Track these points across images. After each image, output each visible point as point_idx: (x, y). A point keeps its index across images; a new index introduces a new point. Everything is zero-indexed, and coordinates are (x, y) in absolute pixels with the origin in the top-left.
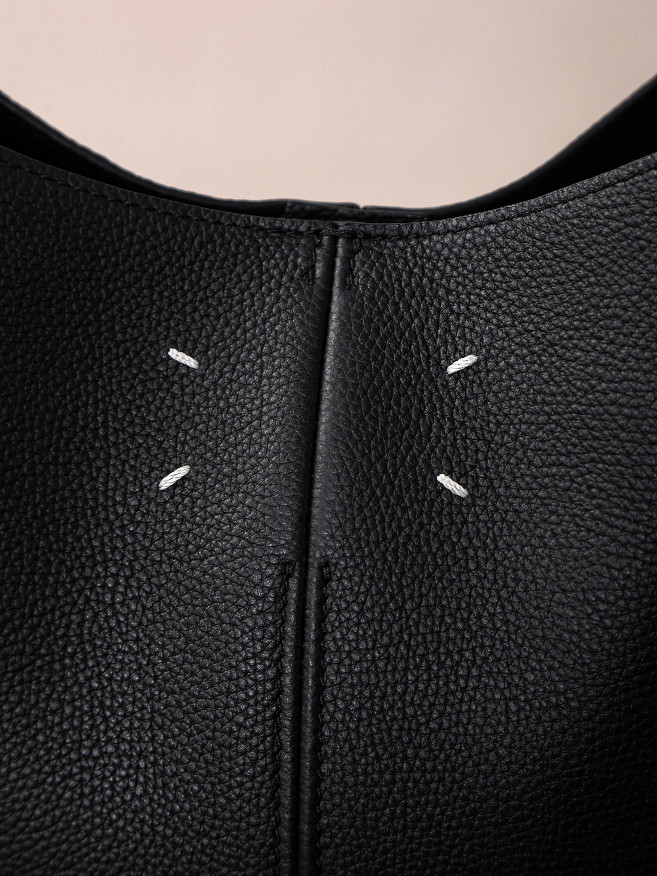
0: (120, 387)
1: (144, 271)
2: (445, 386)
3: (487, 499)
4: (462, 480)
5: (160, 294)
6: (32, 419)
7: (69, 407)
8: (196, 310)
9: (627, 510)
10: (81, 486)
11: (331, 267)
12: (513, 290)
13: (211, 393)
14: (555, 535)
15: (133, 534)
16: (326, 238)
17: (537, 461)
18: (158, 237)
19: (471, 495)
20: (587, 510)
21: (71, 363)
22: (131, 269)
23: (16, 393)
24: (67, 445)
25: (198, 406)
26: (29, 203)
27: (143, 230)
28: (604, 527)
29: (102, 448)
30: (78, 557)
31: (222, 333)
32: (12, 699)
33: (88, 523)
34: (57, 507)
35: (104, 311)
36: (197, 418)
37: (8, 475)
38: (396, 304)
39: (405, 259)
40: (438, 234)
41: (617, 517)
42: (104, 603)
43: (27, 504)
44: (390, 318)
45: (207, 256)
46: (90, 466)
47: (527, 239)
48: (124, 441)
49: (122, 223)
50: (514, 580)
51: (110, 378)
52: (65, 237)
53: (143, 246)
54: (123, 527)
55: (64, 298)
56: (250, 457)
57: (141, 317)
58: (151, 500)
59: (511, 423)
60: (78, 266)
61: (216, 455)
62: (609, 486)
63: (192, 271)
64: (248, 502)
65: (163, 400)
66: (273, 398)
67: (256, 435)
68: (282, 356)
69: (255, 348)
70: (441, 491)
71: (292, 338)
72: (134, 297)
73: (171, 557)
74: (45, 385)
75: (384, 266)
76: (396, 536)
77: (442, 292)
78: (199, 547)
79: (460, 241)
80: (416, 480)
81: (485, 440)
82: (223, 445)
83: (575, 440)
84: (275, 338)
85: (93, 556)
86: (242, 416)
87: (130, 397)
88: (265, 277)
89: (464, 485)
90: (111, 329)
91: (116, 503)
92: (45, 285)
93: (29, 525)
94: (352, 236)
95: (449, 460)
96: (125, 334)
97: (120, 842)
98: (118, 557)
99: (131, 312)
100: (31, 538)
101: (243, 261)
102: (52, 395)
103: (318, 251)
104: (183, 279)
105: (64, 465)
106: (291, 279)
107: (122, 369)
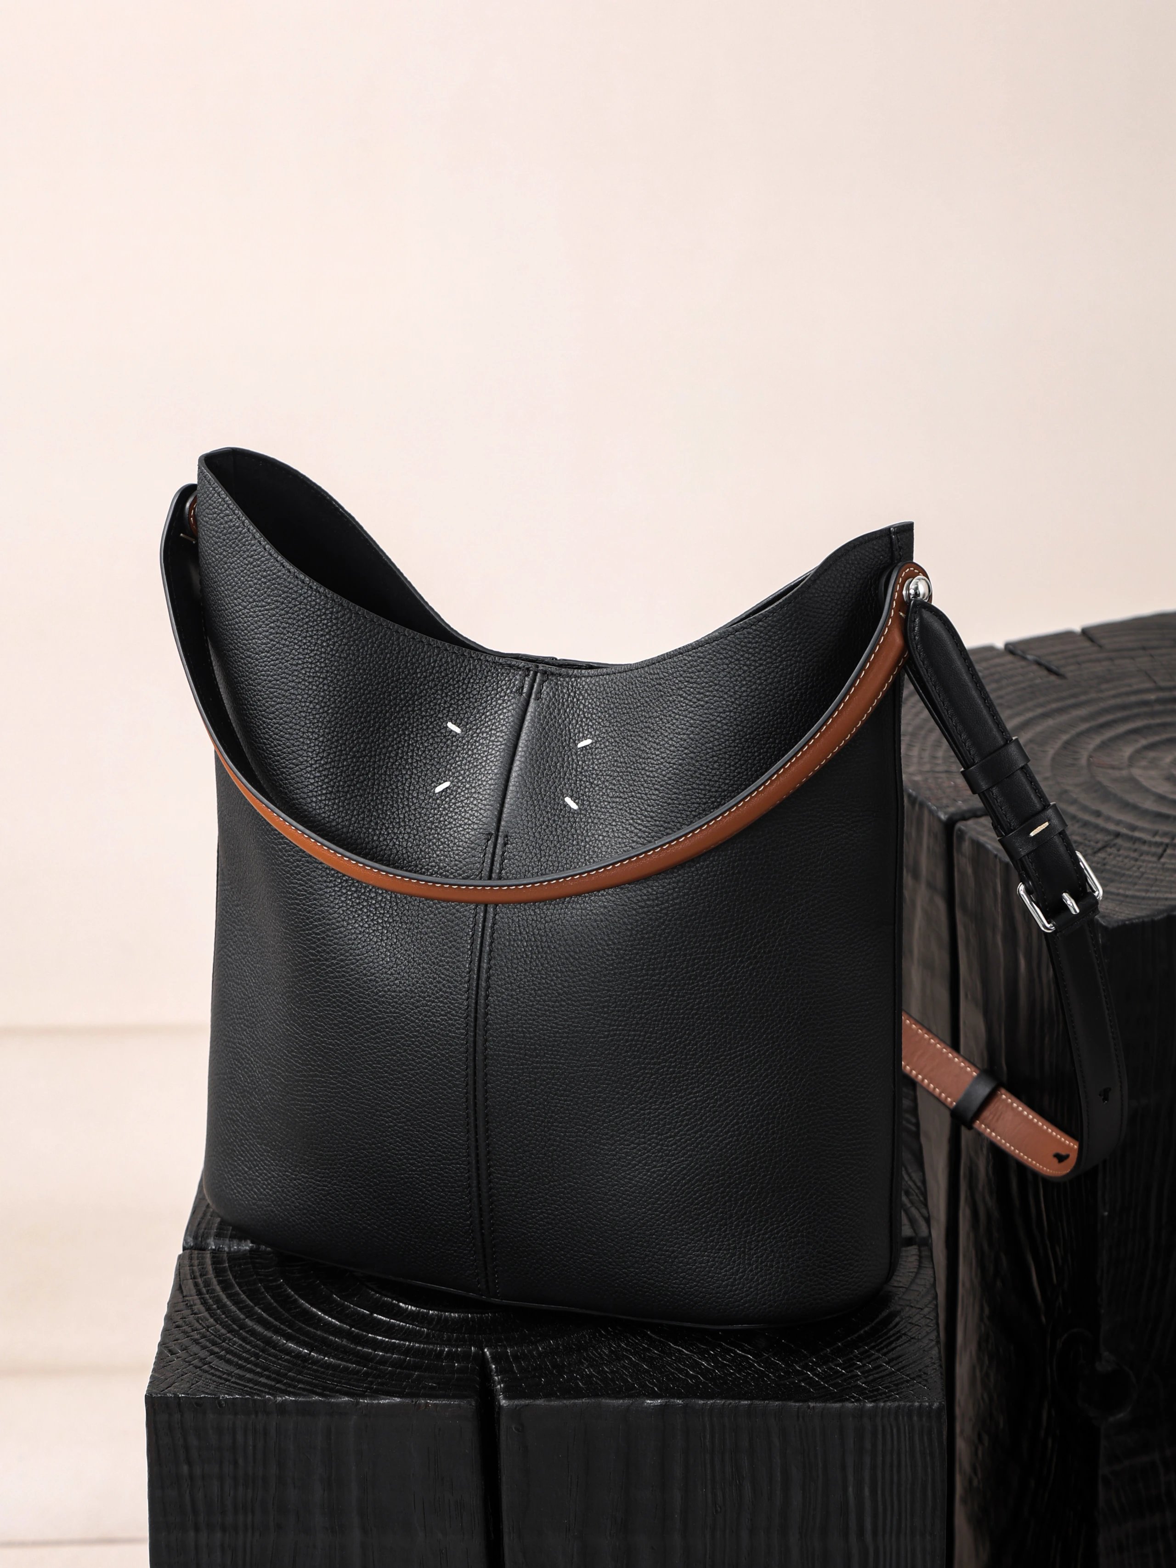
0: (421, 739)
1: (439, 681)
2: (576, 754)
3: (587, 811)
4: (577, 801)
5: (446, 694)
6: (376, 751)
7: (395, 746)
8: (464, 703)
9: (643, 821)
10: (397, 787)
11: (531, 687)
12: (612, 709)
13: (465, 747)
14: (613, 831)
15: (420, 813)
16: (532, 672)
17: (611, 795)
18: (448, 665)
19: (579, 808)
20: (627, 820)
21: (398, 725)
22: (433, 680)
23: (369, 737)
24: (392, 765)
25: (459, 752)
26: (384, 644)
27: (441, 660)
28: (633, 829)
29: (409, 769)
30: (391, 822)
31: (475, 717)
32: (353, 889)
33: (399, 806)
34: (384, 796)
35: (417, 700)
36: (457, 759)
37: (361, 778)
38: (559, 710)
39: (568, 688)
40: (585, 677)
41: (639, 824)
42: (402, 846)
43: (369, 793)
44: (555, 717)
45: (472, 676)
46: (402, 778)
47: (620, 684)
48: (421, 766)
49: (430, 656)
50: (593, 851)
51: (417, 734)
52: (401, 661)
53: (440, 668)
54: (415, 809)
55: (397, 692)
56: (479, 780)
57: (435, 704)
58: (430, 797)
59: (602, 775)
60: (406, 677)
61: (464, 778)
62: (638, 809)
63: (463, 683)
64: (475, 802)
65: (442, 748)
66: (494, 752)
67: (483, 770)
68: (501, 731)
69: (489, 726)
70: (566, 805)
71: (507, 723)
72: (433, 694)
73: (436, 827)
74: (384, 735)
75: (557, 690)
76: (541, 825)
77: (581, 707)
78: (450, 823)
79: (593, 682)
80: (554, 799)
81: (590, 782)
82: (467, 773)
83: (627, 786)
84: (499, 721)
85: (399, 823)
86: (478, 759)
87: (426, 745)
88: (499, 690)
89: (577, 804)
90: (420, 709)
91: (413, 797)
92: (389, 685)
93: (369, 804)
94: (544, 673)
95: (572, 790)
96: (426, 712)
97: (398, 965)
98: (412, 824)
99: (431, 701)
100: (369, 810)
101: (489, 680)
102: (387, 740)
103: (526, 678)
104: (459, 687)
105: (389, 776)
106: (511, 692)
107: (423, 730)
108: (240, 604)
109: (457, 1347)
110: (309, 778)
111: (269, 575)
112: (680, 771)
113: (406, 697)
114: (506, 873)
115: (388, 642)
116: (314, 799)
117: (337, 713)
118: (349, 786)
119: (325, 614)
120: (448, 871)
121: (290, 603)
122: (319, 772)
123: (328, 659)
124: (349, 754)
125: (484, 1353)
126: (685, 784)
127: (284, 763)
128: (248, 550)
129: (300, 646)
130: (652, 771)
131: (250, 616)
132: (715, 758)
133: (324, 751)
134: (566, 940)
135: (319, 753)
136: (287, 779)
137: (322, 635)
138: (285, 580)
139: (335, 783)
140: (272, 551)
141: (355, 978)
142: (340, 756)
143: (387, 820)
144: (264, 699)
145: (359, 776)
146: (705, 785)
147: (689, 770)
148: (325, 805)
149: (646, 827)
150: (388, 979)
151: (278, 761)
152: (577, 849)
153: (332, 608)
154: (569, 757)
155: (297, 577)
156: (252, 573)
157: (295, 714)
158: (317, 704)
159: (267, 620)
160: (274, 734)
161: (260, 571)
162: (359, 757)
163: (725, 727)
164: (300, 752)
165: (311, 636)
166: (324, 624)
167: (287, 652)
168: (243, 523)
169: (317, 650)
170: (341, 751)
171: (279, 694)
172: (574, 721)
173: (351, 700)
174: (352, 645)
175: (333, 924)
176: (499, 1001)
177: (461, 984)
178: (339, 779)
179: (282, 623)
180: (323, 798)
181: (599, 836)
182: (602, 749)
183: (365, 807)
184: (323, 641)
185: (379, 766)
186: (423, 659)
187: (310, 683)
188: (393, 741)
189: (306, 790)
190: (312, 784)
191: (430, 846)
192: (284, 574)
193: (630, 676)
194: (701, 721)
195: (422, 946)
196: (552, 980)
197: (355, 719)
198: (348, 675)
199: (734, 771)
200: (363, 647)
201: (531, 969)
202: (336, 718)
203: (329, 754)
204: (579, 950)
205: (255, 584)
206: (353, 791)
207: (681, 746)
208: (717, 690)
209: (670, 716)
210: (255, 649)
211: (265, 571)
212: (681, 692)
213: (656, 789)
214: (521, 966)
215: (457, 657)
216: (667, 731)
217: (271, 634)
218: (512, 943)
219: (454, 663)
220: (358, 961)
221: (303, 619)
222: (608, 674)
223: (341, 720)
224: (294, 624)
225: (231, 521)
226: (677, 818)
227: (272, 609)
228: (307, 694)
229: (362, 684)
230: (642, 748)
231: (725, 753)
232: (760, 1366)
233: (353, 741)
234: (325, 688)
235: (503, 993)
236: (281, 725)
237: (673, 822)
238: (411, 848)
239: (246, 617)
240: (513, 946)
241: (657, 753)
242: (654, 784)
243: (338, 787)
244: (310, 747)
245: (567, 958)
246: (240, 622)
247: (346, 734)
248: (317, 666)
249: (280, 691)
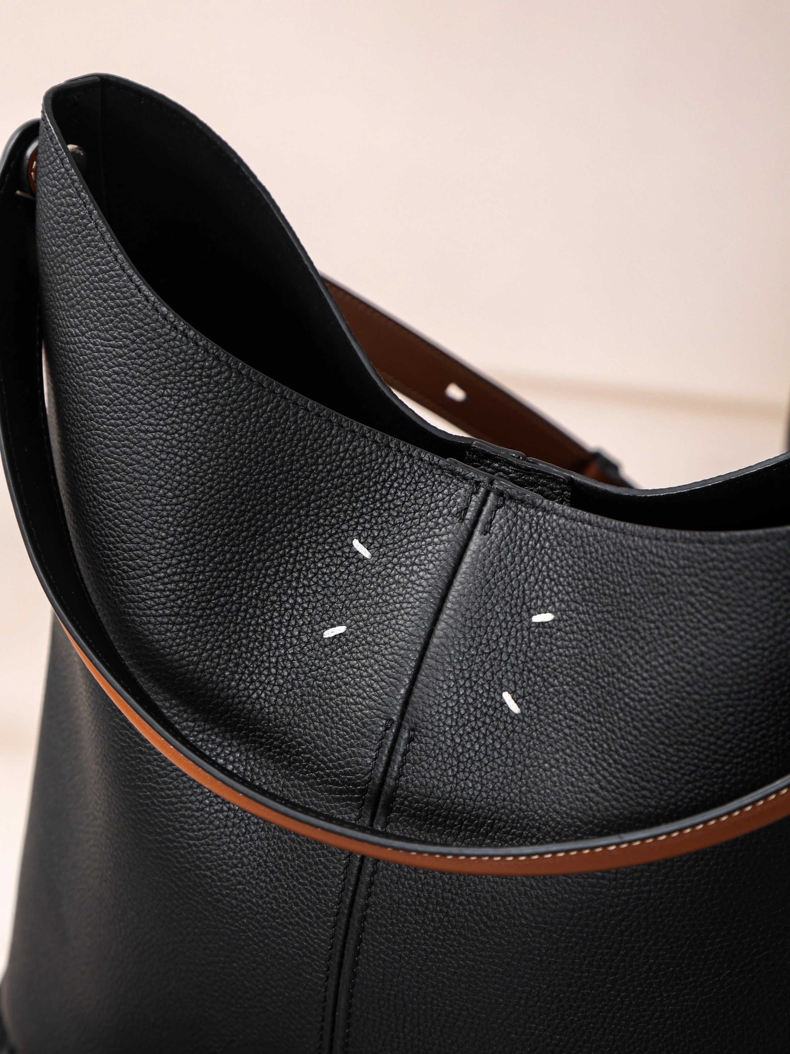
0: (314, 557)
1: (349, 480)
2: (528, 629)
3: (532, 720)
4: (520, 701)
5: (357, 498)
6: (247, 564)
7: (275, 562)
8: (380, 515)
9: (610, 766)
10: (271, 618)
11: (479, 512)
12: (588, 579)
13: (374, 579)
14: (565, 763)
15: (299, 661)
16: (482, 489)
17: (570, 707)
18: (364, 458)
19: (522, 713)
20: (588, 755)
21: (283, 532)
22: (340, 476)
23: (238, 545)
24: (268, 587)
25: (364, 585)
26: (275, 419)
27: (354, 450)
28: (595, 771)
29: (291, 595)
30: (258, 666)
31: (394, 538)
33: (271, 645)
34: (251, 628)
35: (313, 501)
36: (361, 594)
37: (222, 599)
38: (513, 557)
39: (531, 524)
40: (557, 515)
41: (604, 769)
42: (269, 702)
43: (230, 622)
44: (506, 567)
45: (397, 478)
46: (281, 606)
47: (606, 548)
48: (309, 594)
49: (340, 443)
50: (533, 783)
51: (308, 549)
52: (296, 446)
53: (352, 461)
54: (293, 654)
55: (287, 487)
56: (386, 636)
57: (340, 511)
58: (316, 641)
59: (561, 673)
60: (301, 468)
61: (366, 625)
62: (605, 745)
63: (383, 487)
64: (376, 667)
65: (342, 573)
66: (411, 600)
67: (394, 621)
68: (427, 570)
69: (411, 557)
70: (503, 704)
71: (437, 559)
72: (338, 496)
73: (319, 686)
74: (261, 543)
75: (515, 524)
76: (464, 725)
77: (546, 559)
78: (339, 686)
79: (568, 527)
80: (488, 691)
81: (542, 678)
82: (372, 620)
83: (595, 704)
84: (426, 555)
85: (268, 669)
86: (389, 604)
87: (320, 565)
88: (432, 505)
89: (520, 705)
90: (317, 515)
91: (293, 636)
92: (275, 476)
93: (229, 637)
94: (500, 494)
95: (515, 683)
96: (325, 520)
97: (243, 865)
98: (286, 673)
99: (334, 506)
100: (229, 645)
101: (421, 489)
102: (265, 551)
103: (474, 497)
104: (376, 491)
105: (263, 601)
106: (450, 512)
107: (318, 544)
108: (77, 326)
110: (148, 590)
111: (119, 298)
112: (675, 713)
113: (298, 495)
114: (407, 782)
115: (280, 418)
116: (153, 620)
117: (196, 507)
118: (204, 609)
119: (192, 367)
120: (326, 755)
121: (144, 343)
122: (163, 584)
123: (192, 431)
124: (208, 565)
126: (680, 735)
127: (117, 562)
128: (94, 254)
129: (153, 407)
130: (633, 700)
131: (89, 348)
132: (731, 710)
133: (173, 556)
134: (477, 898)
135: (165, 558)
136: (119, 585)
137: (185, 397)
138: (140, 310)
139: (184, 602)
140: (126, 265)
141: (185, 867)
142: (195, 566)
143: (253, 663)
144: (97, 467)
145: (219, 596)
146: (710, 744)
147: (688, 717)
148: (167, 631)
149: (615, 777)
150: (228, 880)
151: (108, 556)
152: (511, 772)
153: (204, 361)
155: (157, 310)
156: (96, 289)
157: (137, 500)
158: (169, 490)
159: (110, 359)
160: (107, 519)
161: (108, 289)
162: (222, 571)
163: (752, 669)
164: (140, 553)
165: (169, 395)
166: (189, 382)
167: (133, 412)
168: (90, 213)
169: (177, 416)
170: (197, 559)
171: (118, 467)
172: (532, 579)
173: (218, 491)
174: (228, 417)
175: (162, 789)
176: (374, 952)
177: (325, 916)
178: (190, 597)
179: (130, 369)
180: (166, 620)
181: (545, 762)
182: (567, 633)
183: (223, 640)
184: (186, 406)
185: (250, 586)
186: (329, 445)
187: (162, 460)
188: (272, 554)
189: (142, 605)
190: (151, 599)
191: (307, 711)
192: (139, 302)
193: (621, 542)
194: (717, 652)
195: (279, 848)
196: (452, 945)
197: (222, 518)
198: (218, 457)
199: (757, 732)
200: (243, 421)
201: (424, 922)
202: (194, 514)
203: (180, 562)
204: (496, 918)
205: (99, 305)
206: (209, 616)
207: (682, 678)
208: (749, 614)
209: (671, 628)
210: (91, 396)
211: (113, 290)
212: (693, 600)
213: (635, 728)
214: (411, 915)
215: (379, 448)
216: (663, 649)
217: (115, 381)
218: (403, 880)
219: (374, 456)
220: (190, 846)
221: (160, 369)
223: (202, 517)
224: (147, 375)
225: (74, 205)
226: (662, 778)
227: (119, 347)
228: (156, 474)
229: (236, 472)
230: (624, 657)
231: (748, 705)
233: (215, 548)
234: (183, 469)
235: (382, 944)
236: (117, 509)
237: (655, 782)
238: (281, 706)
239: (83, 347)
240: (403, 885)
241: (645, 675)
242: (633, 719)
243: (188, 608)
244: (154, 548)
245: (476, 923)
246: (76, 352)
247: (207, 537)
248: (174, 438)
249: (119, 463)
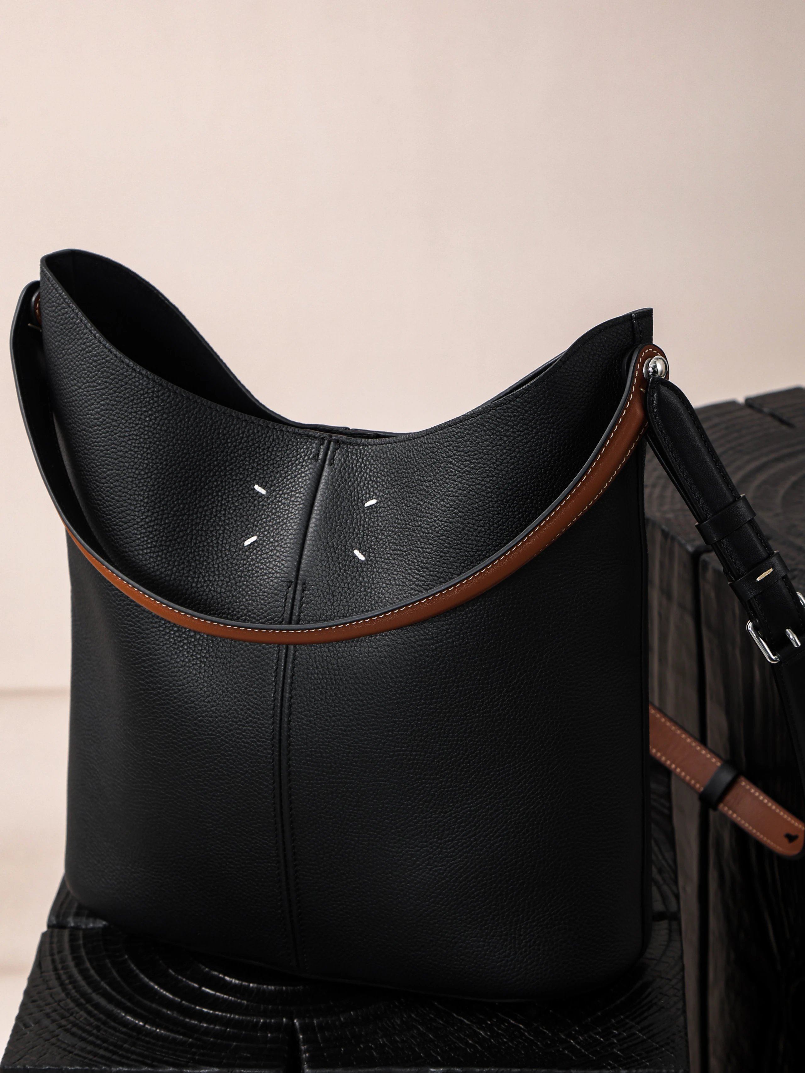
0: (232, 500)
1: (247, 450)
2: (363, 512)
3: (372, 562)
4: (364, 553)
5: (254, 460)
6: (193, 510)
7: (210, 506)
8: (268, 469)
9: (420, 571)
10: (212, 541)
11: (326, 454)
12: (393, 473)
13: (270, 506)
14: (395, 580)
15: (232, 563)
16: (326, 441)
17: (393, 548)
18: (254, 435)
19: (366, 560)
20: (406, 570)
21: (212, 487)
22: (242, 449)
23: (187, 499)
24: (207, 522)
25: (264, 511)
26: (199, 418)
27: (248, 431)
28: (411, 578)
29: (222, 525)
30: (207, 571)
31: (278, 480)
32: (175, 629)
33: (213, 557)
34: (200, 549)
35: (228, 466)
36: (263, 516)
37: (181, 533)
38: (349, 474)
39: (357, 454)
40: (371, 445)
41: (417, 574)
42: (217, 592)
43: (188, 547)
44: (346, 480)
45: (275, 445)
46: (216, 533)
47: (400, 452)
48: (232, 523)
49: (239, 428)
50: (378, 597)
51: (228, 495)
52: (214, 433)
53: (248, 439)
54: (228, 560)
55: (211, 459)
56: (281, 535)
57: (244, 469)
58: (240, 549)
59: (385, 531)
60: (218, 446)
61: (268, 533)
62: (415, 561)
63: (268, 451)
64: (278, 554)
65: (250, 507)
66: (293, 511)
67: (284, 526)
68: (300, 493)
69: (290, 488)
70: (355, 557)
71: (305, 485)
72: (242, 460)
73: (245, 575)
74: (200, 496)
75: (348, 456)
76: (334, 574)
77: (368, 471)
78: (257, 572)
79: (378, 449)
80: (345, 552)
81: (375, 537)
82: (271, 529)
83: (406, 540)
84: (298, 484)
85: (214, 572)
86: (281, 517)
87: (236, 504)
88: (298, 456)
89: (364, 555)
90: (231, 474)
91: (226, 549)
92: (203, 453)
93: (188, 556)
94: (337, 442)
95: (360, 544)
96: (236, 476)
97: (214, 694)
98: (225, 573)
99: (240, 467)
100: (188, 561)
101: (290, 449)
102: (203, 500)
103: (322, 447)
104: (264, 455)
105: (205, 531)
106: (309, 458)
107: (234, 492)
108: (75, 385)
109: (271, 1019)
110: (136, 534)
111: (99, 360)
112: (450, 528)
113: (219, 463)
114: (304, 615)
115: (202, 417)
116: (141, 552)
117: (159, 478)
118: (171, 541)
119: (147, 393)
120: (255, 614)
121: (117, 383)
122: (145, 529)
123: (151, 432)
124: (170, 513)
125: (294, 1024)
126: (455, 539)
127: (115, 521)
128: (81, 338)
129: (127, 421)
130: (427, 528)
131: (85, 395)
132: (481, 517)
133: (148, 510)
134: (355, 674)
135: (144, 512)
136: (117, 535)
137: (145, 411)
138: (113, 364)
139: (158, 538)
140: (101, 339)
141: (178, 705)
142: (162, 515)
143: (204, 570)
144: (97, 466)
145: (179, 532)
146: (472, 540)
147: (458, 528)
148: (150, 557)
149: (423, 576)
150: (206, 706)
151: (110, 519)
152: (364, 595)
153: (154, 387)
154: (357, 515)
155: (123, 362)
156: (85, 358)
157: (123, 479)
158: (142, 470)
159: (98, 398)
160: (106, 496)
161: (92, 356)
162: (179, 516)
163: (489, 490)
164: (128, 512)
165: (135, 412)
166: (146, 402)
167: (115, 426)
168: (77, 314)
169: (141, 424)
170: (163, 510)
171: (110, 462)
172: (362, 484)
173: (171, 466)
174: (171, 420)
175: (159, 658)
176: (299, 726)
177: (267, 711)
178: (162, 534)
179: (111, 401)
180: (149, 551)
181: (383, 583)
182: (385, 508)
183: (185, 559)
184: (146, 417)
185: (196, 523)
186: (233, 431)
187: (135, 452)
188: (208, 502)
189: (133, 544)
190: (139, 539)
191: (240, 592)
192: (112, 359)
193: (408, 445)
194: (468, 485)
195: (234, 678)
196: (344, 708)
197: (175, 483)
198: (168, 445)
199: (497, 528)
200: (181, 421)
201: (326, 698)
202: (158, 482)
203: (153, 513)
204: (367, 683)
205: (88, 367)
206: (174, 544)
207: (451, 506)
208: (481, 458)
209: (442, 480)
210: (89, 423)
211: (95, 356)
212: (451, 460)
213: (430, 544)
214: (318, 696)
215: (262, 429)
216: (439, 493)
217: (102, 410)
218: (310, 676)
219: (260, 434)
220: (180, 690)
221: (128, 397)
222: (390, 443)
223: (163, 484)
224: (121, 402)
225: (67, 313)
226: (449, 568)
227: (103, 389)
228: (133, 462)
229: (180, 453)
230: (419, 507)
231: (489, 512)
232: (530, 1035)
233: (173, 502)
234: (149, 456)
235: (303, 719)
236: (112, 488)
237: (445, 572)
238: (224, 593)
239: (81, 396)
240: (311, 678)
241: (431, 512)
242: (428, 539)
243: (161, 541)
244: (136, 507)
245: (356, 690)
246: (76, 400)
247: (168, 496)
248: (141, 438)
249: (110, 460)
